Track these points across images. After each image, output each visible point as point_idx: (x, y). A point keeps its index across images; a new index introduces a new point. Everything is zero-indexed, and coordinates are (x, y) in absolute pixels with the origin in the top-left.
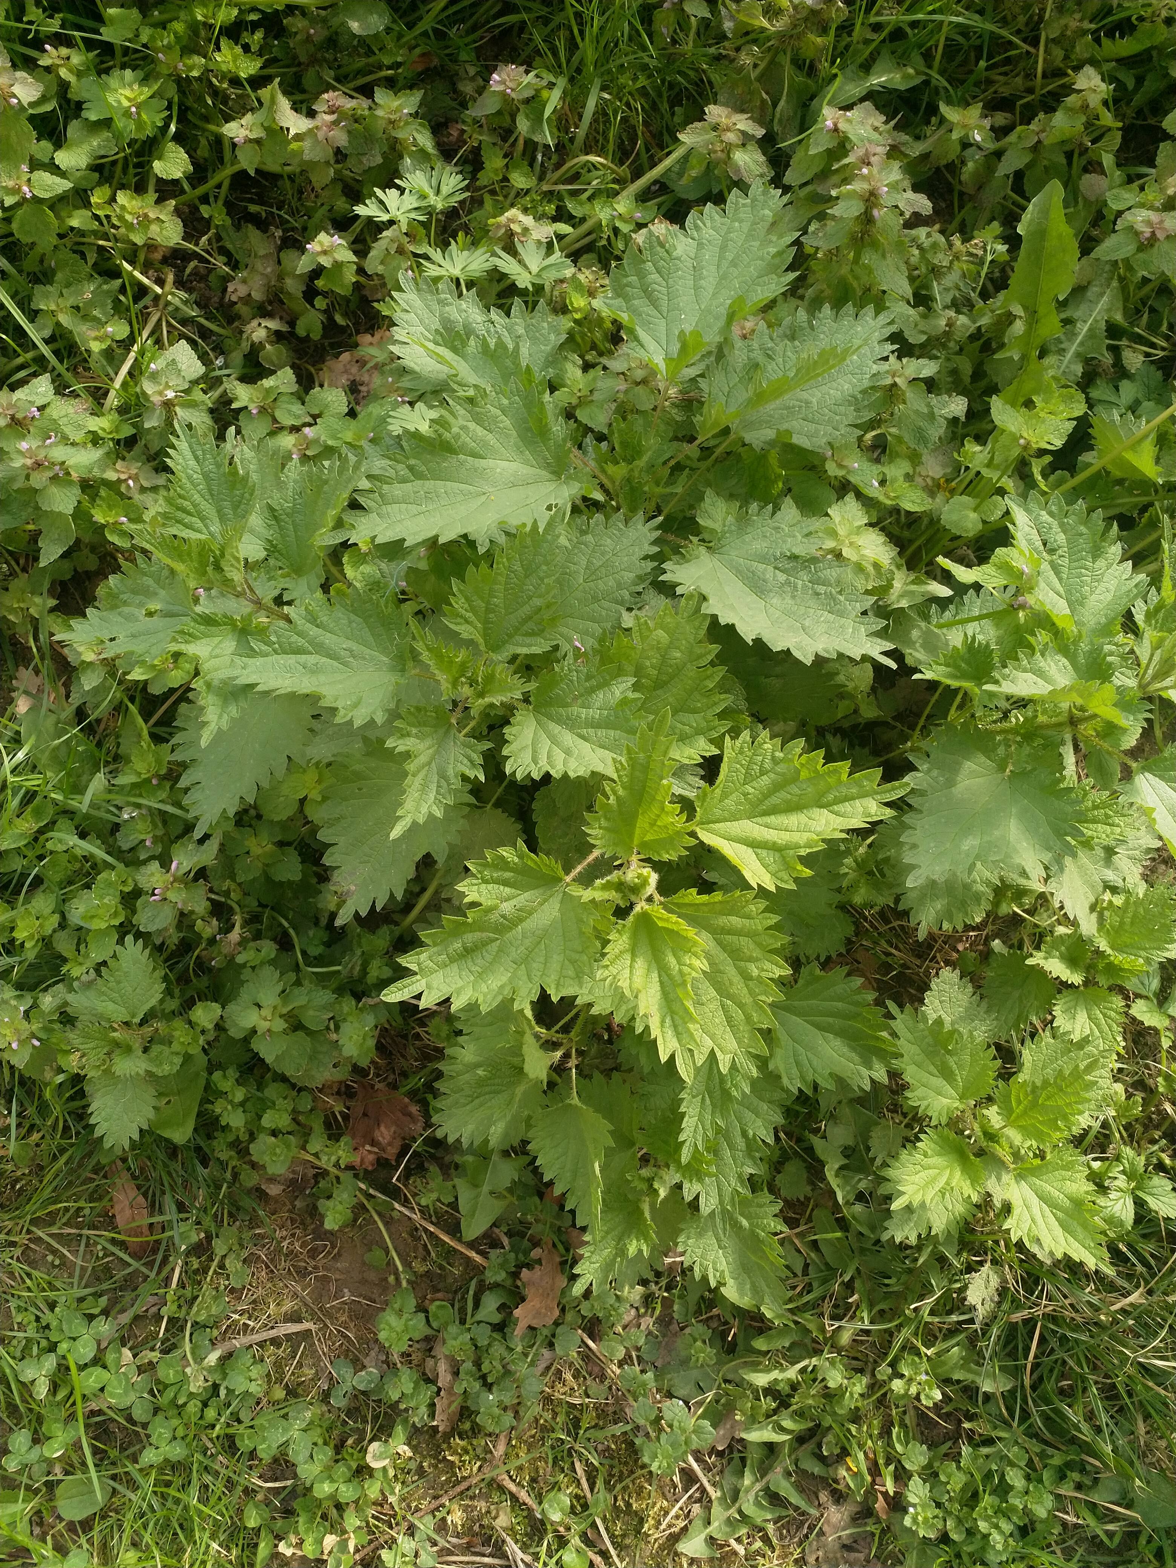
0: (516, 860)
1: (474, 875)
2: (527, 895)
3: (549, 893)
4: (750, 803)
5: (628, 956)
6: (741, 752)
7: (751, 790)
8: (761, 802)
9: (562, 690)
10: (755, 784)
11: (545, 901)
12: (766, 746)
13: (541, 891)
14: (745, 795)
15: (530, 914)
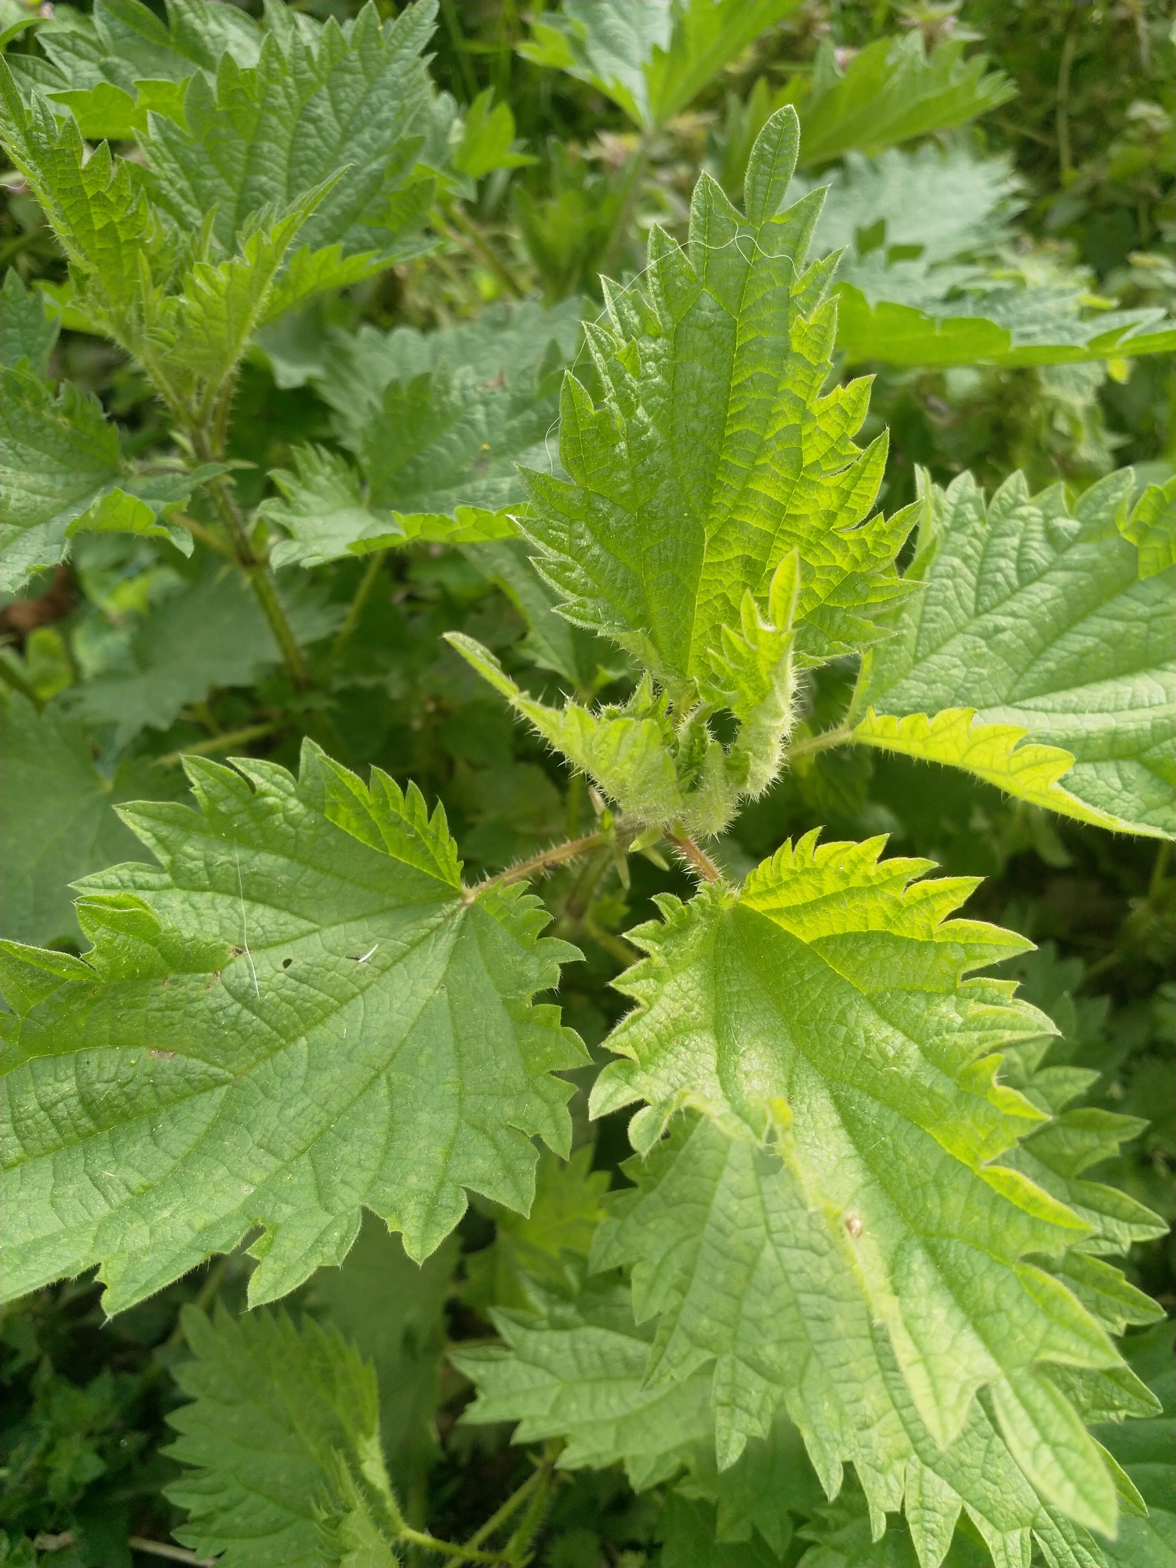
0: (295, 806)
1: (145, 856)
2: (335, 934)
3: (411, 932)
4: (1007, 653)
5: (705, 1042)
6: (959, 523)
7: (1004, 621)
8: (1038, 654)
9: (450, 446)
10: (1012, 605)
11: (401, 957)
12: (1023, 511)
13: (382, 924)
14: (990, 635)
15: (345, 1000)
